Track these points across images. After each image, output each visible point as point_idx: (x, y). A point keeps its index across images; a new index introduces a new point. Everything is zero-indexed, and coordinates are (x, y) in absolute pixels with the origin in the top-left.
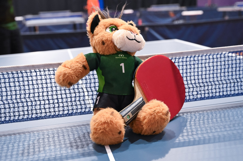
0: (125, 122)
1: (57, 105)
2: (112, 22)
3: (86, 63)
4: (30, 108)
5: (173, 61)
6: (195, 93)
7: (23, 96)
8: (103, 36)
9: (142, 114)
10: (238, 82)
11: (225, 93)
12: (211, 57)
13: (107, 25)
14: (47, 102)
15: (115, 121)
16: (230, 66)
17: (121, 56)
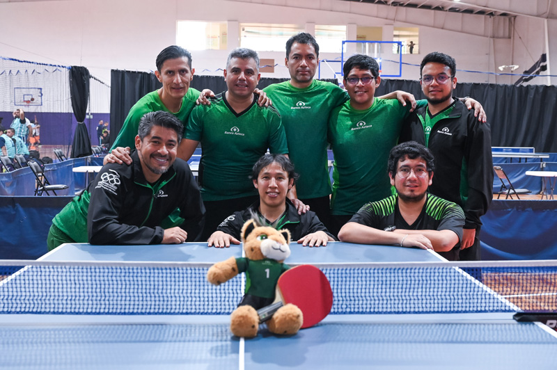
0: (259, 319)
1: (206, 303)
2: (263, 231)
3: (235, 266)
4: (182, 303)
5: (324, 272)
6: (344, 306)
7: (177, 291)
8: (252, 243)
9: (277, 315)
10: (391, 300)
11: (376, 310)
12: (364, 271)
13: (259, 233)
14: (198, 299)
15: (250, 316)
16: (384, 283)
17: (268, 263)
